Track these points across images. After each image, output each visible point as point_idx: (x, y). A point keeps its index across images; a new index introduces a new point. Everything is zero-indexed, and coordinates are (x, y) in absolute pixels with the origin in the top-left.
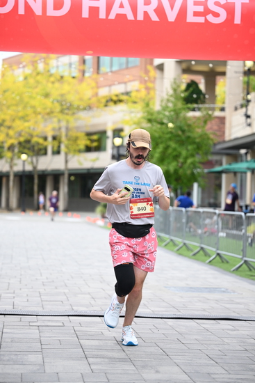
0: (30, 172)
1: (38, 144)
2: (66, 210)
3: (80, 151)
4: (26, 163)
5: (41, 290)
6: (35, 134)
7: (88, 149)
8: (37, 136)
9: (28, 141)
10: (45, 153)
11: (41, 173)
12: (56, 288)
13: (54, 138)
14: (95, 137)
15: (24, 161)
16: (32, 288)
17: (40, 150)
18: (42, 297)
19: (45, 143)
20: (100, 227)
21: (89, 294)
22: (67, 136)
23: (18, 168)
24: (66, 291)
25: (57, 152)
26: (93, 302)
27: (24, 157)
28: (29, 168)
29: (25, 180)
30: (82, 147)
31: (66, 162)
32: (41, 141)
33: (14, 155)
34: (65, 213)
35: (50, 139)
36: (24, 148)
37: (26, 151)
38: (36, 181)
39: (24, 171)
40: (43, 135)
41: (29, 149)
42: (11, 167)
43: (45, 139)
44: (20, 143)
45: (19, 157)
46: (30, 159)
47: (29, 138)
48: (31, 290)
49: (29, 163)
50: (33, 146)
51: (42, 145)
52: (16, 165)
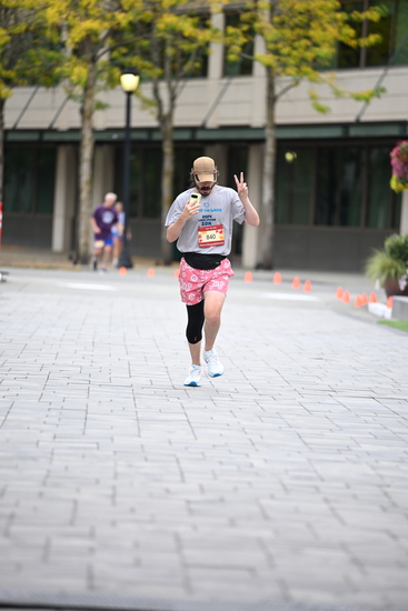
0: (150, 130)
1: (179, 34)
2: (265, 265)
3: (318, 65)
4: (135, 101)
7: (348, 58)
8: (173, 9)
9: (145, 27)
10: (203, 72)
11: (186, 136)
12: (232, 523)
13: (232, 17)
14: (373, 15)
15: (129, 93)
16: (153, 521)
17: (185, 56)
18: (188, 553)
19: (202, 35)
20: (382, 322)
21: (343, 546)
22: (273, 9)
23: (110, 118)
24: (266, 534)
25: (245, 68)
26: (356, 576)
27: (129, 81)
28: (144, 118)
29: (129, 157)
30: (326, 51)
31: (272, 100)
32: (187, 26)
33: (97, 74)
34: (262, 274)
35: (217, 21)
36: (131, 49)
37: (136, 61)
38: (168, 165)
39: (128, 129)
40: (196, 6)
41: (146, 54)
42: (85, 114)
43: (203, 19)
44: (115, 33)
45: (114, 82)
46: (147, 90)
47: (148, 15)
48: (149, 527)
49: (146, 103)
50: (163, 43)
51: (191, 40)
52: (101, 106)
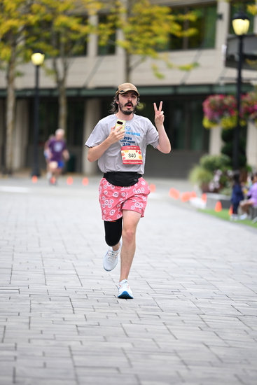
0: (51, 90)
1: (68, 29)
3: (157, 48)
4: (42, 71)
5: (73, 344)
6: (61, 8)
7: (176, 44)
8: (65, 13)
9: (46, 24)
10: (84, 53)
11: (74, 93)
12: (105, 339)
13: (103, 18)
14: (192, 17)
15: (38, 67)
16: (55, 339)
17: (73, 43)
18: (76, 358)
19: (84, 29)
20: (199, 210)
21: (176, 353)
22: (129, 13)
23: (25, 82)
24: (127, 346)
25: (108, 49)
26: (184, 372)
27: (37, 58)
28: (47, 82)
29: (38, 107)
30: (163, 39)
31: (128, 70)
32: (74, 24)
33: (15, 54)
35: (93, 20)
36: (39, 38)
37: (41, 45)
38: (63, 111)
39: (37, 89)
40: (79, 11)
41: (48, 41)
42: (10, 79)
43: (84, 19)
44: (28, 27)
45: (27, 59)
46: (49, 64)
47: (49, 17)
48: (52, 343)
49: (48, 73)
50: (58, 35)
51: (77, 32)
52: (20, 74)
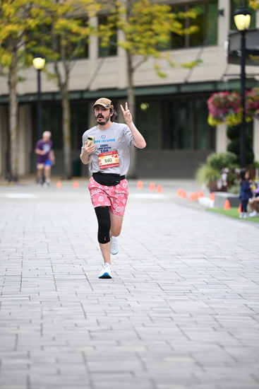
0: (54, 94)
1: (69, 32)
2: (132, 177)
3: (159, 47)
4: (43, 75)
5: (86, 349)
6: (60, 11)
7: (178, 42)
8: (64, 15)
9: (46, 28)
10: (85, 55)
11: (77, 96)
12: (118, 343)
13: (102, 19)
14: (192, 14)
15: (39, 71)
16: (67, 345)
17: (74, 45)
18: (90, 364)
19: (84, 32)
20: (208, 210)
21: (190, 355)
22: (128, 13)
23: (27, 87)
24: (141, 349)
25: (113, 51)
26: (199, 373)
27: (39, 62)
28: (49, 86)
29: (41, 112)
30: (164, 38)
31: (131, 71)
32: (74, 26)
33: (16, 59)
34: (130, 183)
35: (93, 22)
36: (39, 42)
37: (42, 49)
38: (66, 115)
39: (39, 93)
40: (79, 13)
41: (48, 45)
42: (11, 85)
43: (84, 21)
44: (28, 32)
45: (29, 64)
46: (50, 68)
47: (48, 20)
48: (65, 349)
49: (50, 77)
50: (59, 38)
51: (77, 34)
52: (21, 79)
